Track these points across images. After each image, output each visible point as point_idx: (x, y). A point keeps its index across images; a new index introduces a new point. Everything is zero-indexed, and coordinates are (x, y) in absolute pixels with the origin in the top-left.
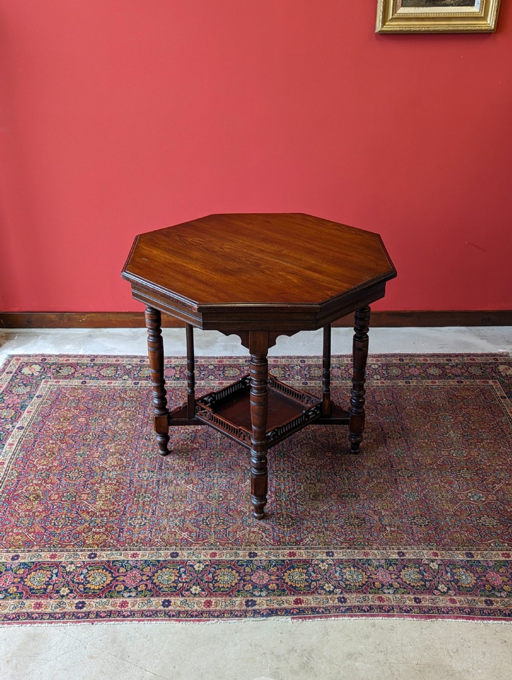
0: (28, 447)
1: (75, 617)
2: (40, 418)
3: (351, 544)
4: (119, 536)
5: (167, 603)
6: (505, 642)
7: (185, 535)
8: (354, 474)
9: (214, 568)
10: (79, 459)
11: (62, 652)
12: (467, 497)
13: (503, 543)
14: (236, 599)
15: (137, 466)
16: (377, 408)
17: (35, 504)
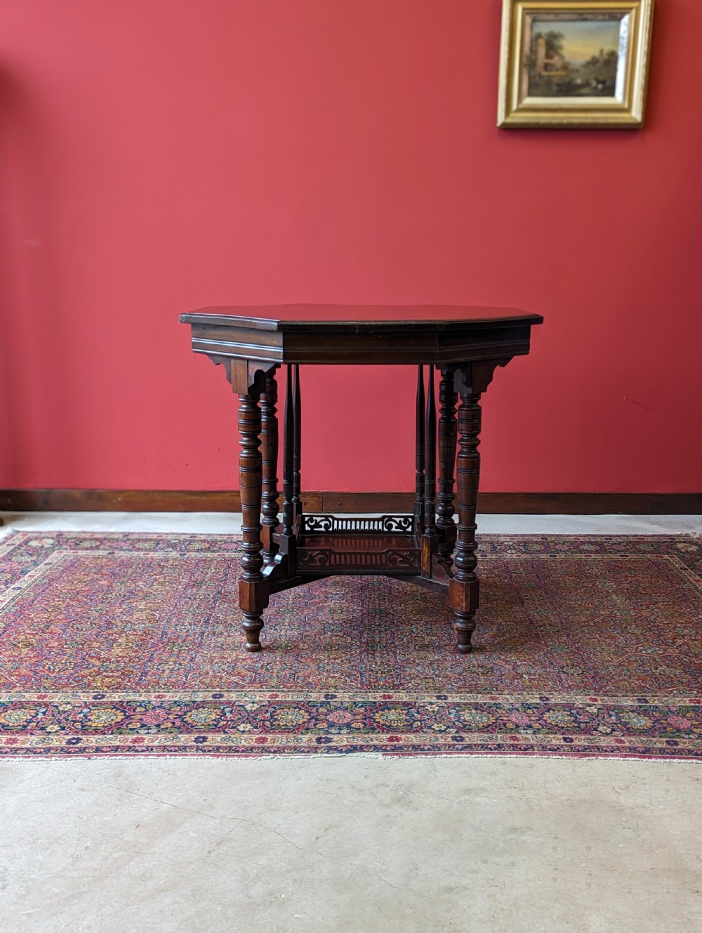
0: (24, 604)
1: (65, 752)
3: (474, 689)
5: (201, 740)
7: (236, 679)
9: (274, 708)
10: (94, 614)
13: (690, 691)
14: (303, 736)
15: (174, 620)
16: (511, 577)
17: (25, 651)
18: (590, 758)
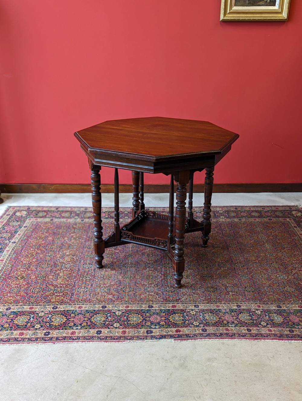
0: (18, 252)
1: (44, 340)
2: (26, 238)
3: (209, 301)
4: (71, 297)
5: (99, 332)
7: (110, 297)
8: (210, 265)
9: (128, 313)
10: (48, 258)
11: (35, 359)
12: (276, 277)
13: (298, 300)
14: (141, 330)
15: (82, 261)
16: (222, 232)
18: (258, 340)
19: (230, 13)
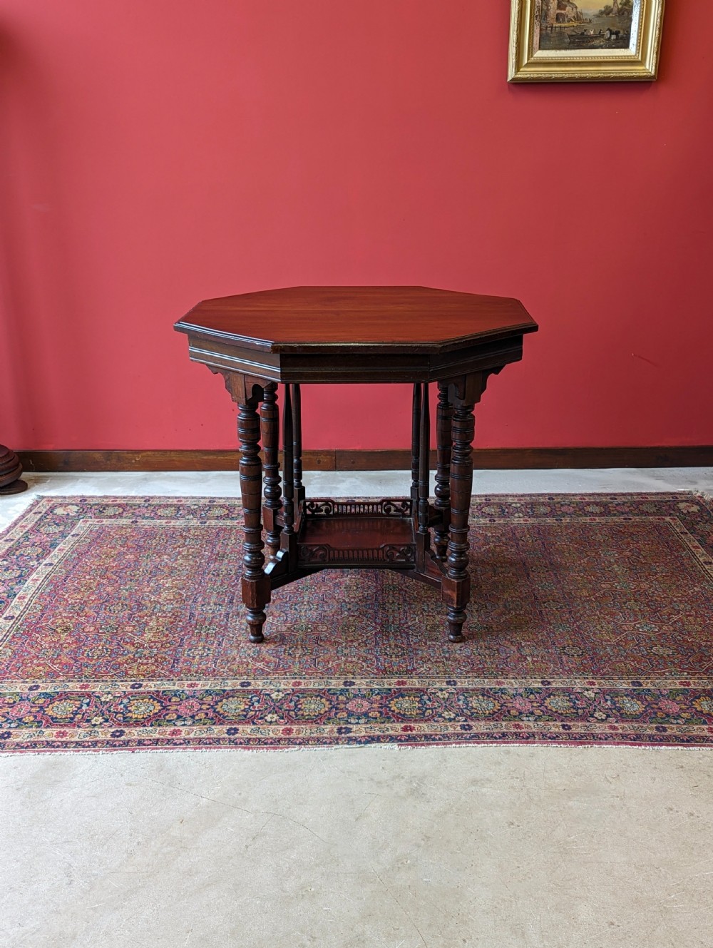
0: (57, 583)
1: (111, 745)
2: (75, 555)
3: (481, 673)
4: (173, 666)
5: (233, 731)
6: (682, 767)
7: (261, 665)
8: (486, 607)
9: (298, 696)
10: (124, 593)
11: (90, 780)
12: (634, 628)
13: (681, 672)
14: (326, 726)
15: (200, 599)
16: (517, 544)
17: (64, 636)
18: (587, 746)
19: (529, 65)
